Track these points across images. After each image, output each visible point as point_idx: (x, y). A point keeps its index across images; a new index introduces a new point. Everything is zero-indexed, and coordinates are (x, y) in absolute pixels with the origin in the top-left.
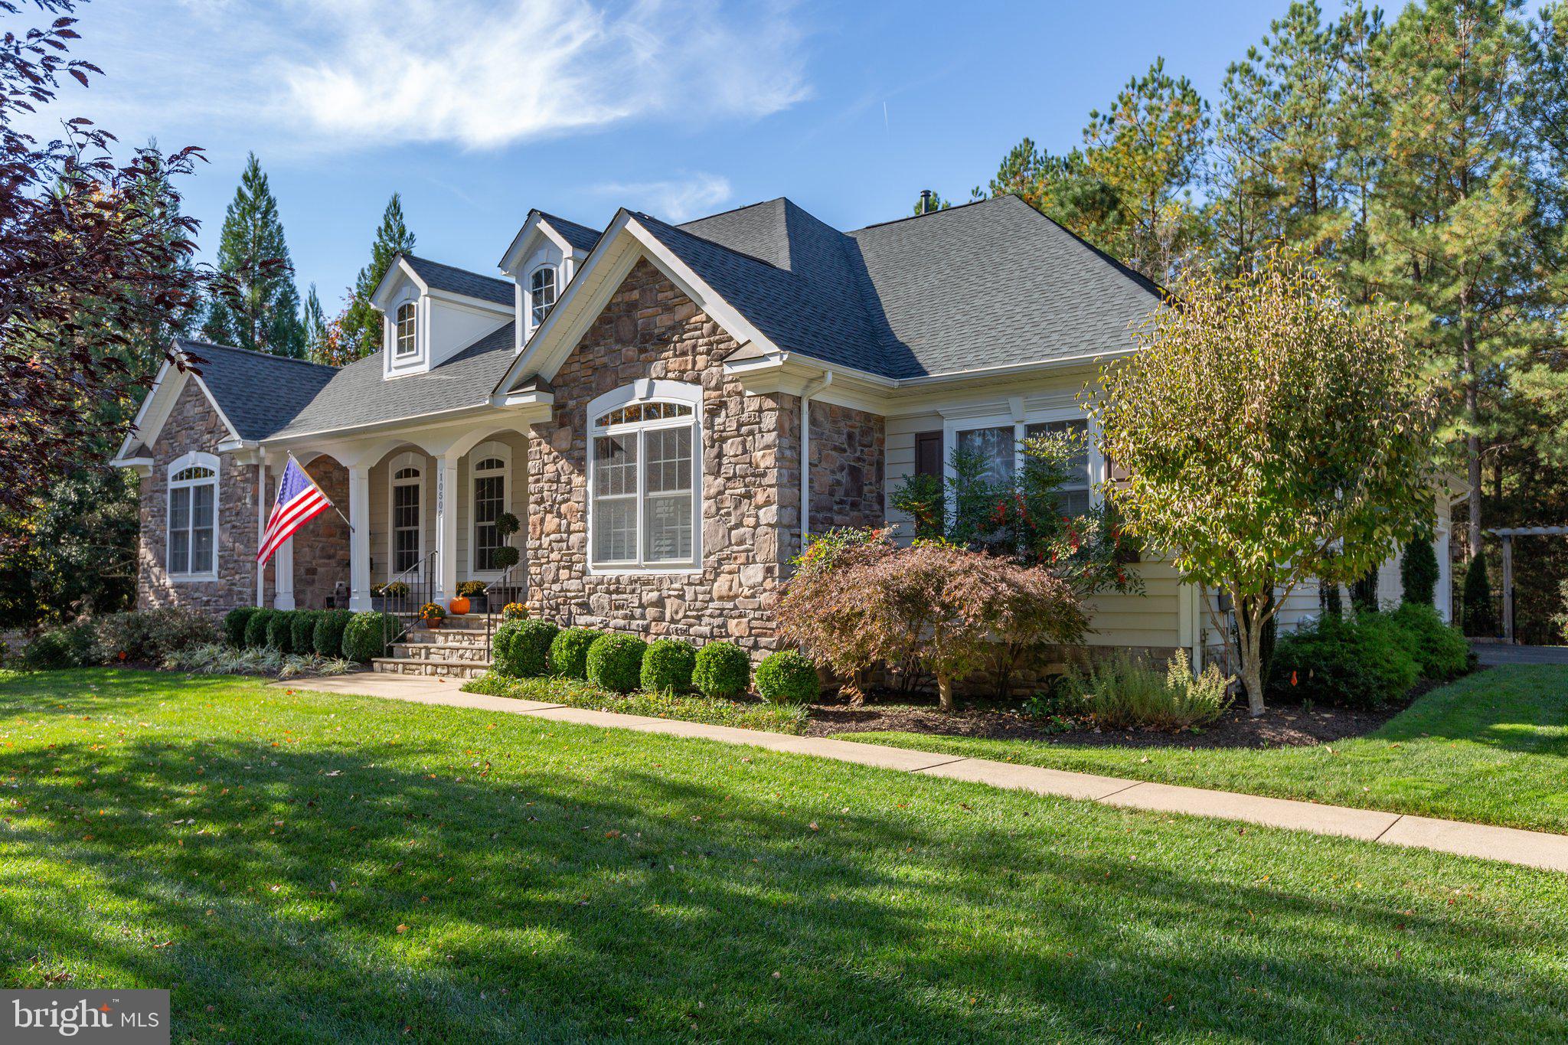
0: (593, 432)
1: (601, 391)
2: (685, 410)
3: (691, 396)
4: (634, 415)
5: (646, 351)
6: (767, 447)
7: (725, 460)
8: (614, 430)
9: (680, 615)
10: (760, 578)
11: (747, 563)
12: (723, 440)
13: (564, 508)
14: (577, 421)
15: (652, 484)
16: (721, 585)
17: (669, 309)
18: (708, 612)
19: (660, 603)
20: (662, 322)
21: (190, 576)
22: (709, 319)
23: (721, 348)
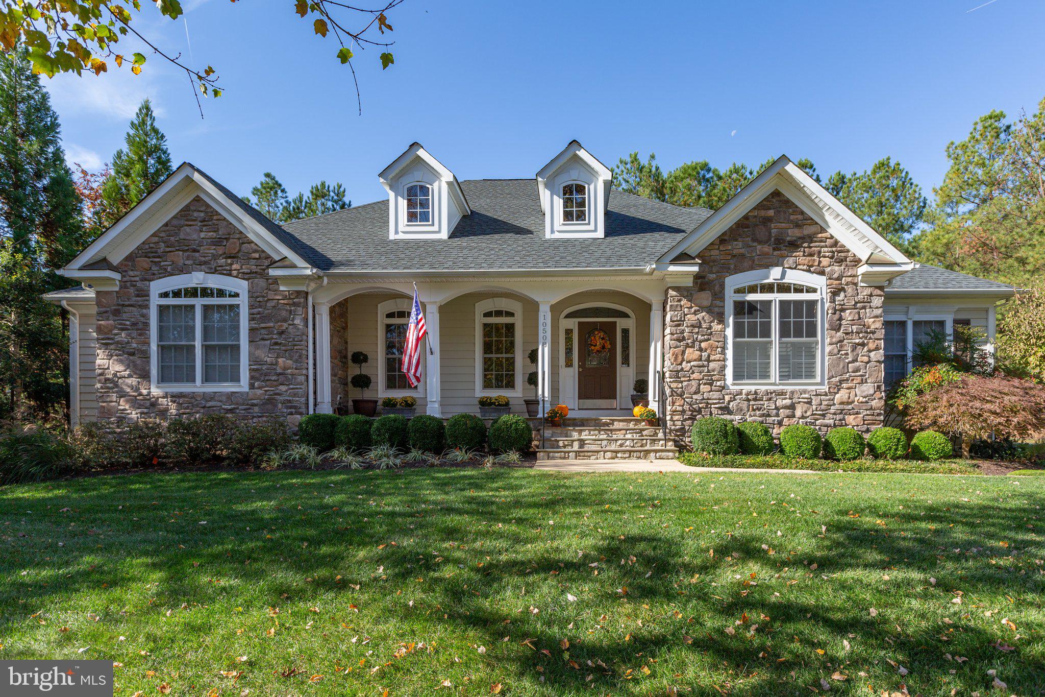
0: (730, 298)
1: (737, 270)
2: (814, 291)
3: (819, 282)
4: (769, 288)
5: (779, 249)
6: (876, 317)
7: (844, 322)
8: (751, 297)
9: (809, 413)
10: (872, 392)
11: (862, 383)
12: (843, 310)
13: (703, 345)
14: (717, 288)
15: (784, 333)
16: (842, 395)
17: (798, 226)
18: (832, 411)
19: (792, 407)
20: (793, 233)
21: (198, 387)
22: (832, 237)
23: (841, 255)
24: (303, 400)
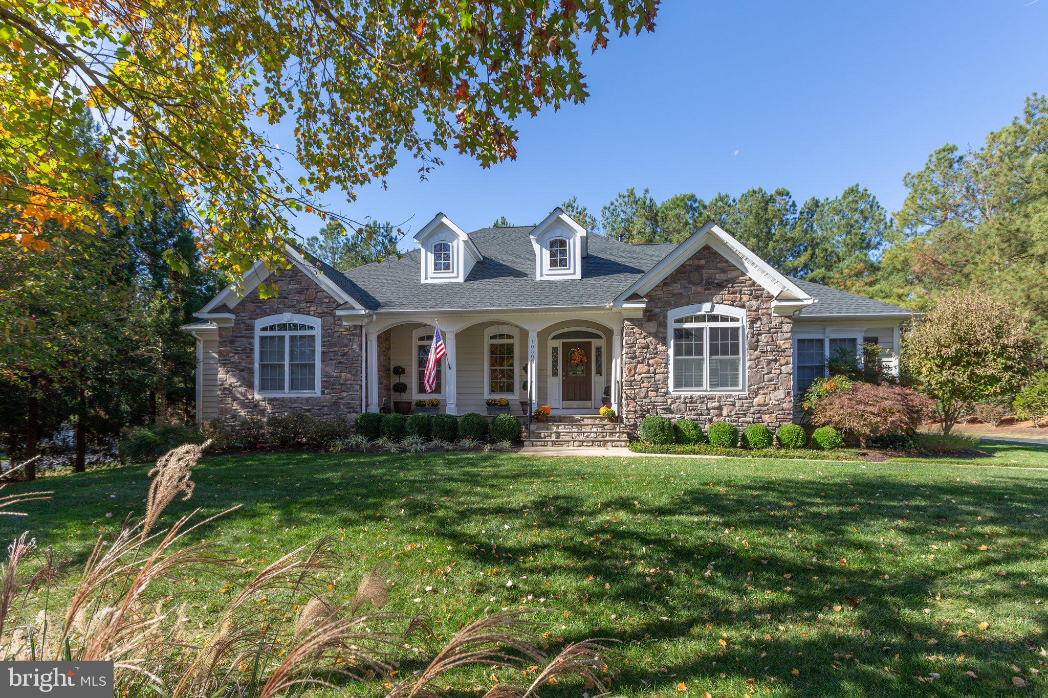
0: (671, 326)
1: (677, 305)
2: (738, 320)
3: (740, 313)
4: (701, 319)
5: (709, 289)
6: (786, 339)
7: (760, 343)
8: (687, 325)
9: (733, 413)
10: (783, 396)
11: (775, 389)
12: (760, 334)
13: (651, 362)
14: (661, 319)
15: (713, 352)
16: (759, 399)
17: (724, 271)
18: (751, 411)
19: (720, 408)
20: (720, 277)
21: (287, 393)
22: (750, 279)
23: (758, 293)
24: (358, 402)
